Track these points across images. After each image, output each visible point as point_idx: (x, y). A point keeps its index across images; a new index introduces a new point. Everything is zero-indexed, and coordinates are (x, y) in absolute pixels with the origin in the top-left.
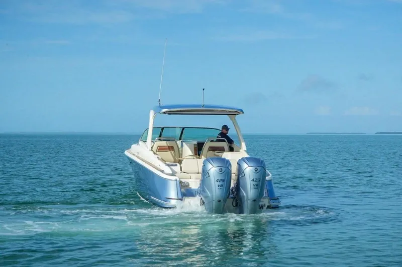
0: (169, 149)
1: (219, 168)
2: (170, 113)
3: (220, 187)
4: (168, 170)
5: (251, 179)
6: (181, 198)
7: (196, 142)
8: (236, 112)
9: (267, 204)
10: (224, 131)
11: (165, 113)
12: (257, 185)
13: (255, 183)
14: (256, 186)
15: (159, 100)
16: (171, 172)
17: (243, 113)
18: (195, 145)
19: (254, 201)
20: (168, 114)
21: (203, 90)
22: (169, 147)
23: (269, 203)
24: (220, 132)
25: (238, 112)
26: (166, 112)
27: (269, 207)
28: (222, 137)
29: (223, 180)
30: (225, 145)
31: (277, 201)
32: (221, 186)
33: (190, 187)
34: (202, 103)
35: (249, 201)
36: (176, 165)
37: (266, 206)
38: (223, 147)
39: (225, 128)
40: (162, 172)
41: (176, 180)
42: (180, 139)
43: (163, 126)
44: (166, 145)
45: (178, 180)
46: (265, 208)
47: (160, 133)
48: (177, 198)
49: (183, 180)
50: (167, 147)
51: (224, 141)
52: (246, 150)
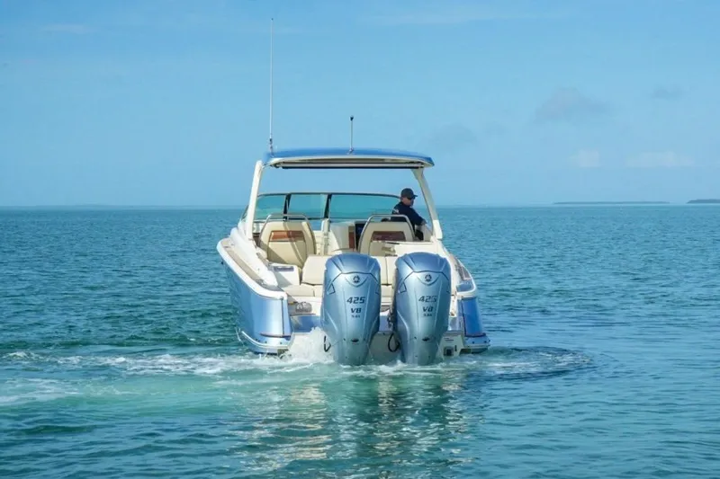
0: (289, 237)
1: (355, 275)
2: (287, 166)
3: (355, 314)
4: (270, 278)
5: (419, 297)
6: (287, 334)
7: (352, 223)
8: (418, 162)
9: (461, 347)
10: (406, 201)
11: (276, 165)
12: (431, 309)
13: (426, 305)
14: (429, 311)
15: (271, 140)
16: (276, 284)
17: (433, 164)
18: (350, 228)
19: (426, 340)
20: (284, 168)
21: (352, 119)
22: (288, 232)
23: (464, 343)
24: (399, 200)
25: (422, 164)
26: (279, 163)
27: (464, 351)
28: (400, 213)
29: (362, 300)
30: (405, 227)
31: (483, 339)
32: (359, 310)
33: (312, 312)
34: (349, 146)
35: (415, 340)
36: (291, 269)
37: (459, 351)
38: (402, 233)
39: (408, 194)
40: (260, 282)
41: (282, 299)
42: (326, 216)
43: (289, 192)
44: (283, 229)
45: (286, 298)
46: (456, 354)
47: (285, 205)
48: (281, 334)
49: (299, 300)
50: (285, 233)
51: (403, 220)
52: (441, 237)
